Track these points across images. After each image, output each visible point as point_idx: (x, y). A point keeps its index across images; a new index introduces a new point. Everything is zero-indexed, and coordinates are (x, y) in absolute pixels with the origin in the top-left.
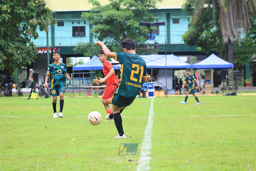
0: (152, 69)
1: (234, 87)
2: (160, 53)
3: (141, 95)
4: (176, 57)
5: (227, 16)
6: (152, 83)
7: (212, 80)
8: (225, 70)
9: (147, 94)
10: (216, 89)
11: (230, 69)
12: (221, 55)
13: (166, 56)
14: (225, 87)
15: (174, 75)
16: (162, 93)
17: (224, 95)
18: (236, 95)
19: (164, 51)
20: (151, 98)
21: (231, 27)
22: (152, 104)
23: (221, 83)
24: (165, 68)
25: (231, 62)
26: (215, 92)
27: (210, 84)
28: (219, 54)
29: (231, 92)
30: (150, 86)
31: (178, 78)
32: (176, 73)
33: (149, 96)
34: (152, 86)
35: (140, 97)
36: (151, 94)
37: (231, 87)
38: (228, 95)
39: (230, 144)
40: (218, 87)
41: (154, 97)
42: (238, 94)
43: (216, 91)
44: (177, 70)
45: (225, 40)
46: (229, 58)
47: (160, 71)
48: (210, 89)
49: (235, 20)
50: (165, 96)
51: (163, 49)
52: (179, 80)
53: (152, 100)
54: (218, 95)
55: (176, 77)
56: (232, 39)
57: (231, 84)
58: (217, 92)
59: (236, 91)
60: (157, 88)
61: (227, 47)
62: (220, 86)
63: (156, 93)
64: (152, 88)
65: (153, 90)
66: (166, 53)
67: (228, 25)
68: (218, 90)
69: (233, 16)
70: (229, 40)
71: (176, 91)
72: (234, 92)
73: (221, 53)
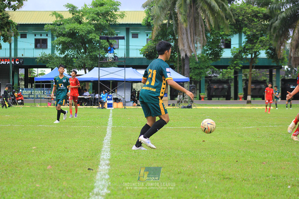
0: (111, 81)
1: (190, 101)
2: (119, 66)
3: (101, 106)
4: (134, 69)
5: (184, 32)
6: (111, 95)
7: (169, 93)
8: (182, 83)
9: (106, 105)
10: (173, 102)
11: (186, 83)
12: (178, 69)
13: (125, 69)
14: (181, 100)
15: (132, 87)
16: (120, 105)
17: (180, 108)
18: (192, 108)
19: (124, 64)
20: (110, 109)
21: (188, 43)
22: (111, 115)
23: (177, 96)
24: (124, 80)
25: (187, 77)
26: (171, 105)
27: (166, 96)
28: (176, 68)
29: (186, 105)
30: (109, 98)
31: (136, 90)
32: (135, 86)
33: (108, 107)
34: (111, 98)
35: (99, 108)
36: (110, 105)
37: (187, 100)
38: (184, 107)
39: (186, 155)
40: (175, 100)
41: (112, 108)
42: (193, 107)
43: (172, 103)
44: (135, 83)
45: (183, 55)
46: (185, 73)
47: (118, 83)
48: (167, 101)
49: (192, 36)
50: (124, 107)
51: (122, 62)
52: (137, 92)
53: (111, 111)
54: (174, 107)
55: (134, 89)
56: (189, 54)
57: (187, 97)
58: (173, 105)
59: (191, 104)
60: (116, 100)
61: (184, 62)
62: (176, 98)
63: (115, 105)
64: (111, 99)
65: (111, 102)
66: (125, 67)
67: (185, 41)
68: (174, 103)
69: (190, 32)
70: (186, 55)
71: (133, 103)
72: (190, 105)
73: (178, 68)
